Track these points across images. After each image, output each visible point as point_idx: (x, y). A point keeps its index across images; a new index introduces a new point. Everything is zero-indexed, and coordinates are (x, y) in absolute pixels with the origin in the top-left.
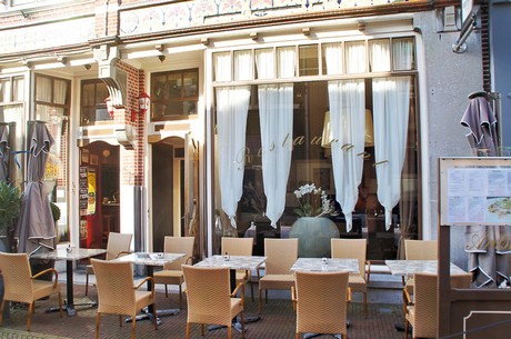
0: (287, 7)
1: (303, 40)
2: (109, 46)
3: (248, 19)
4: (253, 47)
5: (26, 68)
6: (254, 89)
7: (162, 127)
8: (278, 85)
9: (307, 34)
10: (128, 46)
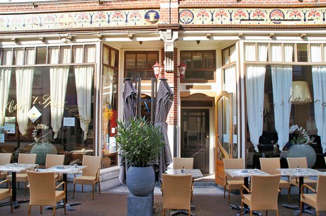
0: (292, 20)
1: (299, 40)
2: (173, 30)
3: (268, 24)
4: (270, 42)
5: (98, 39)
6: (268, 67)
7: (191, 87)
8: (284, 66)
9: (303, 37)
10: (187, 32)
